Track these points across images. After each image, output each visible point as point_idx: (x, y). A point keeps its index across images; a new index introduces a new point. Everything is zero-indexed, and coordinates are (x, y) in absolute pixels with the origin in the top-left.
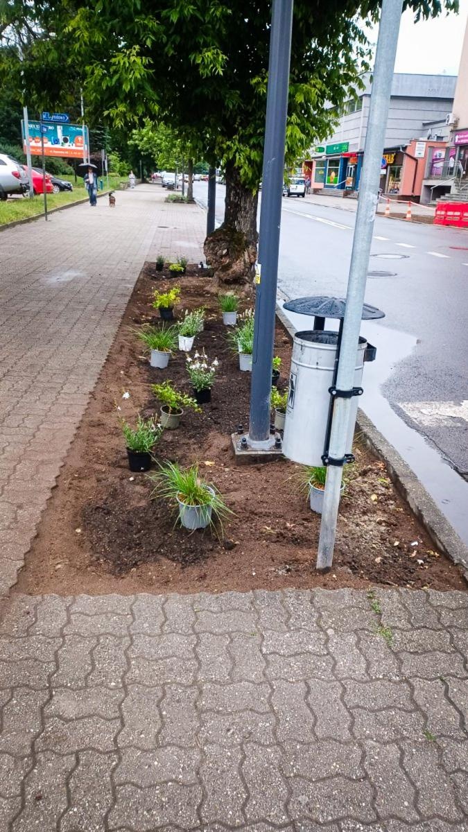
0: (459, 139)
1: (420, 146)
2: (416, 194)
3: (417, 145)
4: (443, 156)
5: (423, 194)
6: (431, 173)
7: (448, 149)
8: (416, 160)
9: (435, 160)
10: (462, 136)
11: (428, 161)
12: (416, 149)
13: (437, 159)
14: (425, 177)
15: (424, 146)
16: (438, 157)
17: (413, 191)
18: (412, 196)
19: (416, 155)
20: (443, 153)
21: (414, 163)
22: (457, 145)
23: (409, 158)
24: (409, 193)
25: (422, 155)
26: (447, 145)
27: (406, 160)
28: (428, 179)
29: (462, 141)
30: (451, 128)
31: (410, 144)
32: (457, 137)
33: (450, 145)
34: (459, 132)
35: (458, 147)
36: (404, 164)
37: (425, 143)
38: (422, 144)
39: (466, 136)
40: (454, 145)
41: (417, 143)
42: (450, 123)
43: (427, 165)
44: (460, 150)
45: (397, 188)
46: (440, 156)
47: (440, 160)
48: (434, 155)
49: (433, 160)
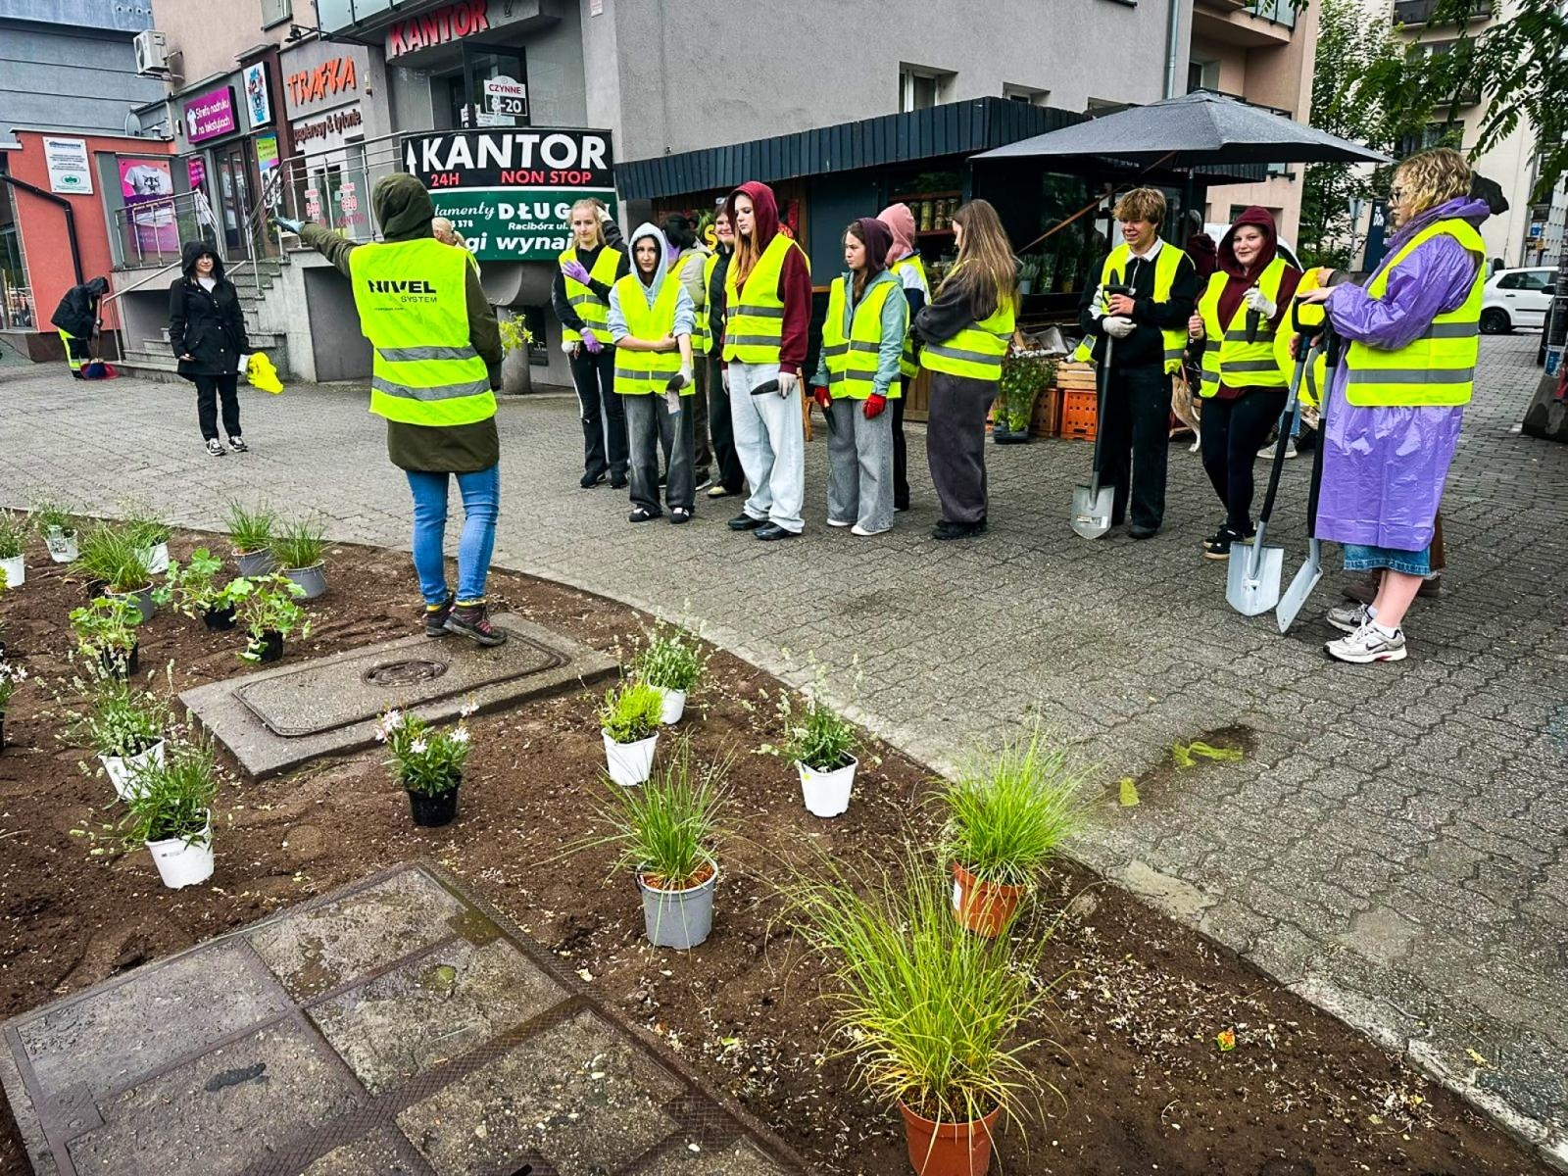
0: (199, 123)
1: (60, 151)
3: (50, 150)
4: (165, 186)
5: (125, 321)
6: (133, 247)
7: (176, 162)
8: (59, 201)
10: (204, 112)
11: (112, 203)
12: (51, 164)
13: (143, 198)
14: (116, 262)
15: (82, 153)
16: (147, 192)
19: (57, 184)
20: (163, 180)
21: (57, 214)
22: (200, 142)
23: (31, 198)
25: (85, 187)
26: (174, 150)
27: (19, 203)
28: (129, 267)
29: (209, 128)
30: (166, 89)
31: (19, 146)
32: (192, 117)
33: (181, 147)
34: (193, 99)
35: (208, 152)
36: (18, 221)
37: (81, 142)
38: (72, 145)
39: (216, 108)
40: (192, 148)
41: (47, 140)
42: (152, 69)
43: (112, 220)
44: (217, 161)
45: (27, 306)
46: (152, 188)
47: (155, 200)
48: (127, 184)
49: (129, 200)
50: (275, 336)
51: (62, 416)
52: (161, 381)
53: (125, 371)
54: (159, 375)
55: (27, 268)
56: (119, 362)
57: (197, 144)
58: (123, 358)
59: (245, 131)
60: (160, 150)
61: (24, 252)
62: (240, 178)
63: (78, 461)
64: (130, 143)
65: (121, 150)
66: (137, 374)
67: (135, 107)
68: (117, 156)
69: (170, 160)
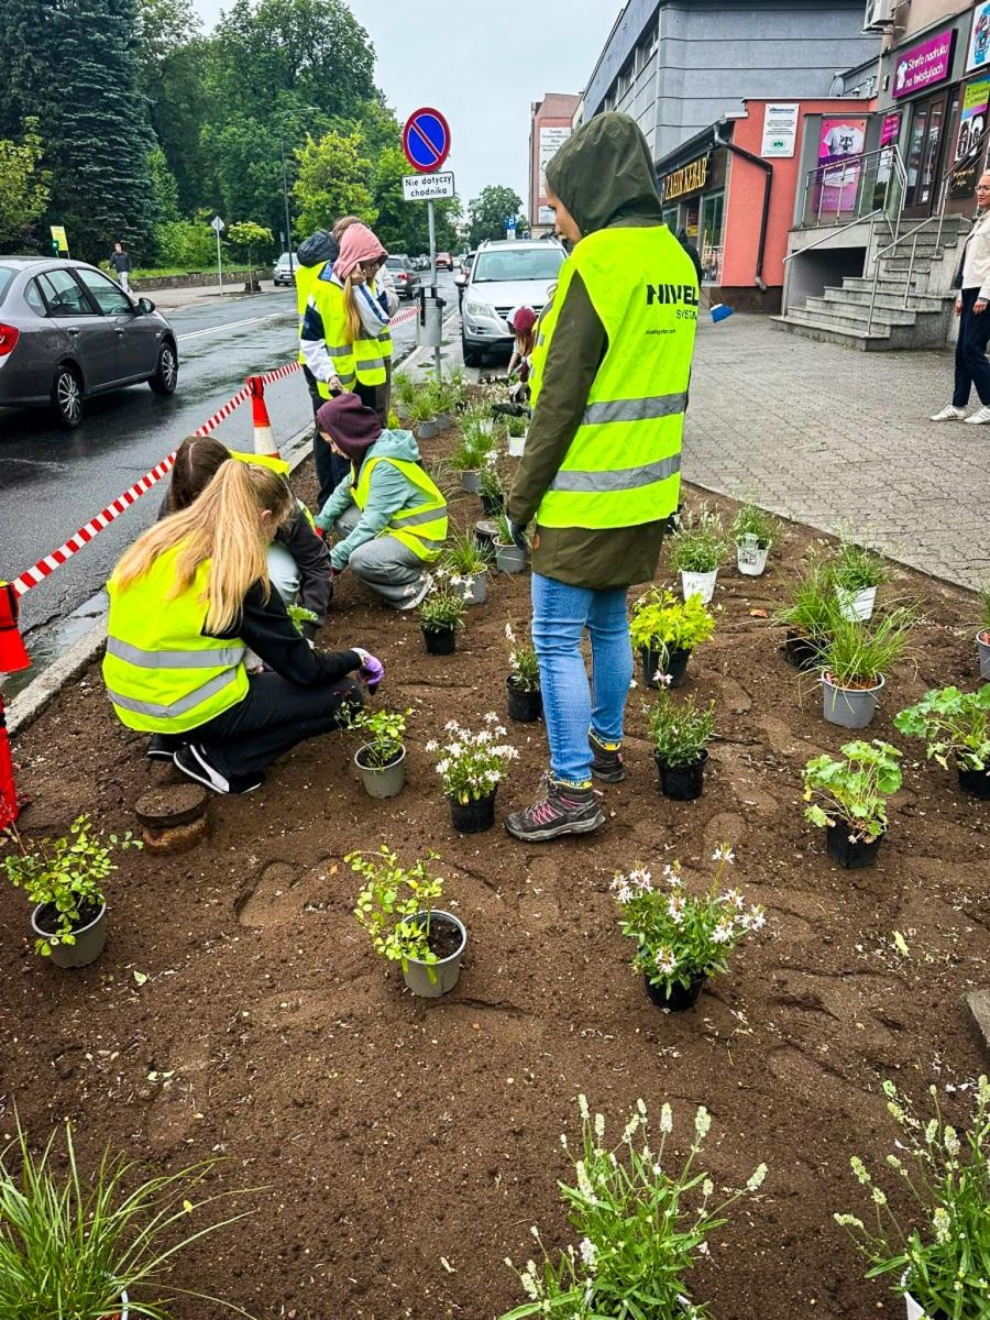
0: (909, 75)
1: (776, 117)
2: (771, 280)
3: (769, 116)
4: (857, 145)
5: (789, 277)
6: (815, 207)
7: (873, 120)
8: (764, 165)
9: (830, 160)
10: (917, 63)
11: (807, 164)
12: (766, 128)
13: (835, 158)
14: (796, 222)
15: (794, 117)
16: (839, 152)
17: (760, 273)
18: (757, 288)
19: (767, 151)
20: (857, 139)
21: (759, 177)
22: (900, 96)
23: (742, 163)
24: (750, 279)
25: (788, 150)
26: (875, 107)
27: (733, 168)
28: (806, 227)
29: (918, 79)
30: (885, 42)
31: (745, 115)
32: (902, 71)
33: (884, 104)
34: (909, 50)
35: (907, 107)
36: (728, 185)
37: (795, 106)
38: (787, 110)
39: (930, 57)
40: (894, 103)
41: (769, 106)
42: (879, 23)
43: (803, 181)
44: (914, 114)
45: (716, 262)
46: (845, 148)
47: (848, 159)
48: (825, 145)
49: (822, 161)
50: (944, 300)
51: (737, 371)
52: (817, 339)
53: (785, 327)
54: (816, 333)
55: (724, 229)
56: (782, 318)
57: (899, 99)
58: (786, 314)
59: (956, 77)
60: (861, 109)
61: (725, 214)
62: (935, 131)
63: (758, 429)
64: (836, 104)
65: (826, 111)
66: (796, 330)
67: (838, 73)
68: (823, 118)
69: (869, 118)
